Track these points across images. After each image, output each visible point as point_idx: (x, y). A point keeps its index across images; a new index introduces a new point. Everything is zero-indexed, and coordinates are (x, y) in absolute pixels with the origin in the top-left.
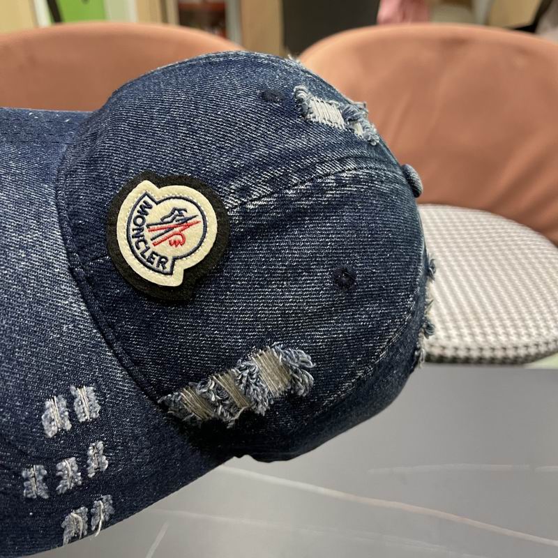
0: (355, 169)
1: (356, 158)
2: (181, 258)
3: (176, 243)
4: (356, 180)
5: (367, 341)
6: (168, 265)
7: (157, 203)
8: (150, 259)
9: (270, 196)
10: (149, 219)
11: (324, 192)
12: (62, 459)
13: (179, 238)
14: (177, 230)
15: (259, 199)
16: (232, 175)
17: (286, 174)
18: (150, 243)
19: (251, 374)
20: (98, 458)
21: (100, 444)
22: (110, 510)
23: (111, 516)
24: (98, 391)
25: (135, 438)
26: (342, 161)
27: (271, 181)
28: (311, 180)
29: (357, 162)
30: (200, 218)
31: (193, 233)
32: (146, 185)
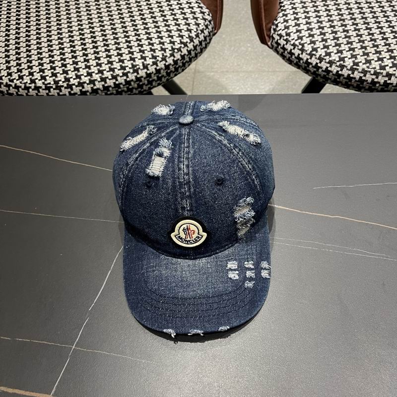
0: (184, 165)
1: (180, 162)
2: (199, 232)
3: (194, 233)
4: (188, 166)
5: (244, 174)
6: (200, 236)
7: (179, 234)
8: (196, 240)
9: (187, 201)
10: (184, 237)
11: (189, 182)
12: (246, 276)
13: (192, 232)
14: (190, 231)
15: (187, 205)
16: (176, 210)
17: (180, 193)
18: (191, 239)
19: (241, 217)
20: (249, 265)
21: (246, 263)
22: (265, 262)
23: (268, 262)
24: (230, 260)
25: (247, 250)
26: (180, 169)
27: (182, 199)
28: (185, 184)
29: (181, 162)
30: (188, 225)
31: (192, 228)
32: (172, 235)
